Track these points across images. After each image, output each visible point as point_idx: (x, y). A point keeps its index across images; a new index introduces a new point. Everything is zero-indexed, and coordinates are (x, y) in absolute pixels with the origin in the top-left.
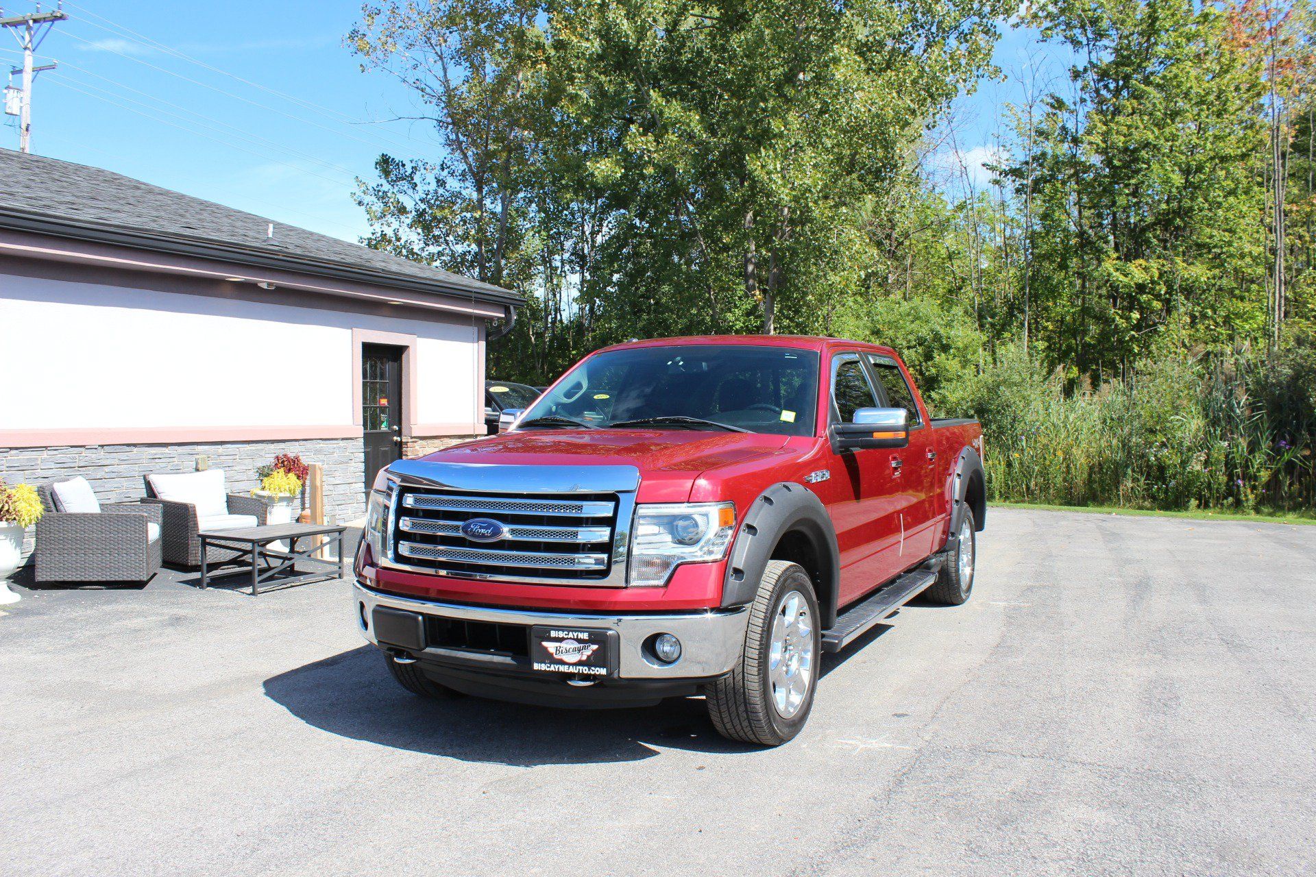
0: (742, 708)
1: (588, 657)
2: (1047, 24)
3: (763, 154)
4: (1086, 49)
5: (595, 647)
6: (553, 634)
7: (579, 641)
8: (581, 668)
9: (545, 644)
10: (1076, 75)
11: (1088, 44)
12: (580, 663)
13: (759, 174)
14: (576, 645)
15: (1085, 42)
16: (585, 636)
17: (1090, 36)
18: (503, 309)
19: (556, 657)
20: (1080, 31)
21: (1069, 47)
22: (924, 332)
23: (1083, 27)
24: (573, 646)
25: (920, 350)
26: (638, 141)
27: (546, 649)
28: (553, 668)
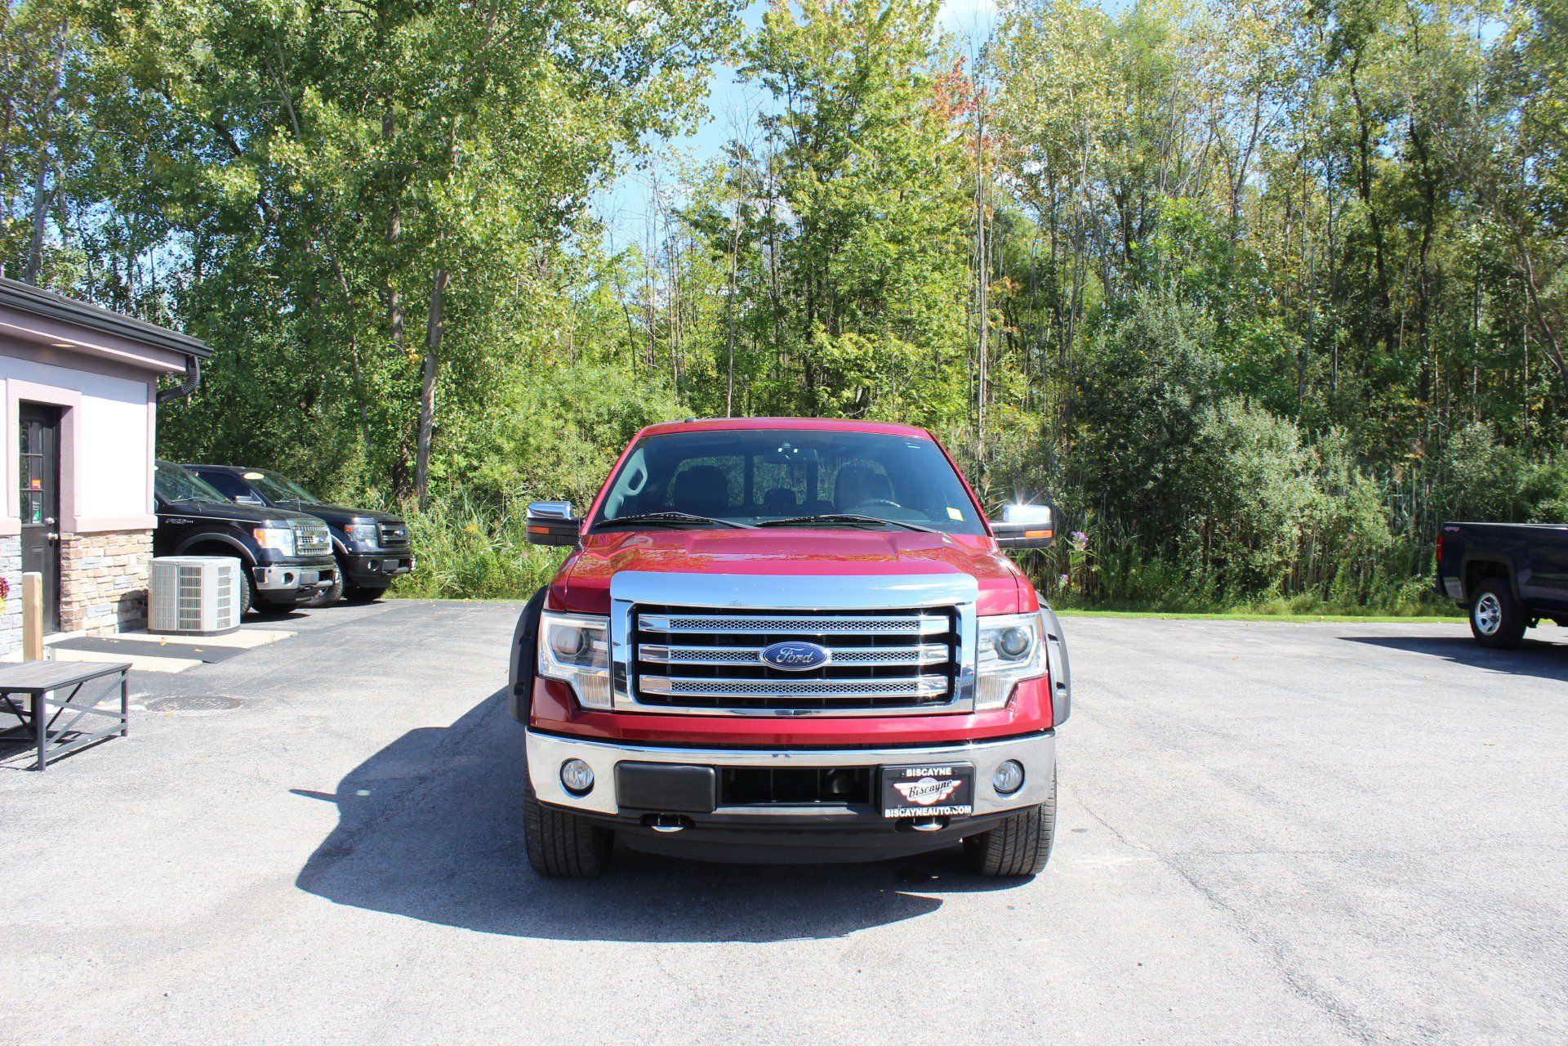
0: (1033, 836)
1: (949, 795)
2: (746, 63)
3: (452, 182)
4: (787, 97)
5: (957, 783)
6: (909, 773)
7: (939, 778)
8: (942, 808)
9: (898, 786)
10: (767, 122)
11: (789, 92)
12: (939, 803)
13: (444, 206)
14: (935, 783)
15: (786, 89)
16: (948, 772)
17: (793, 84)
18: (183, 361)
19: (909, 799)
20: (780, 76)
21: (768, 91)
22: (616, 404)
23: (784, 72)
24: (930, 785)
25: (615, 425)
26: (285, 150)
27: (899, 791)
28: (908, 813)
